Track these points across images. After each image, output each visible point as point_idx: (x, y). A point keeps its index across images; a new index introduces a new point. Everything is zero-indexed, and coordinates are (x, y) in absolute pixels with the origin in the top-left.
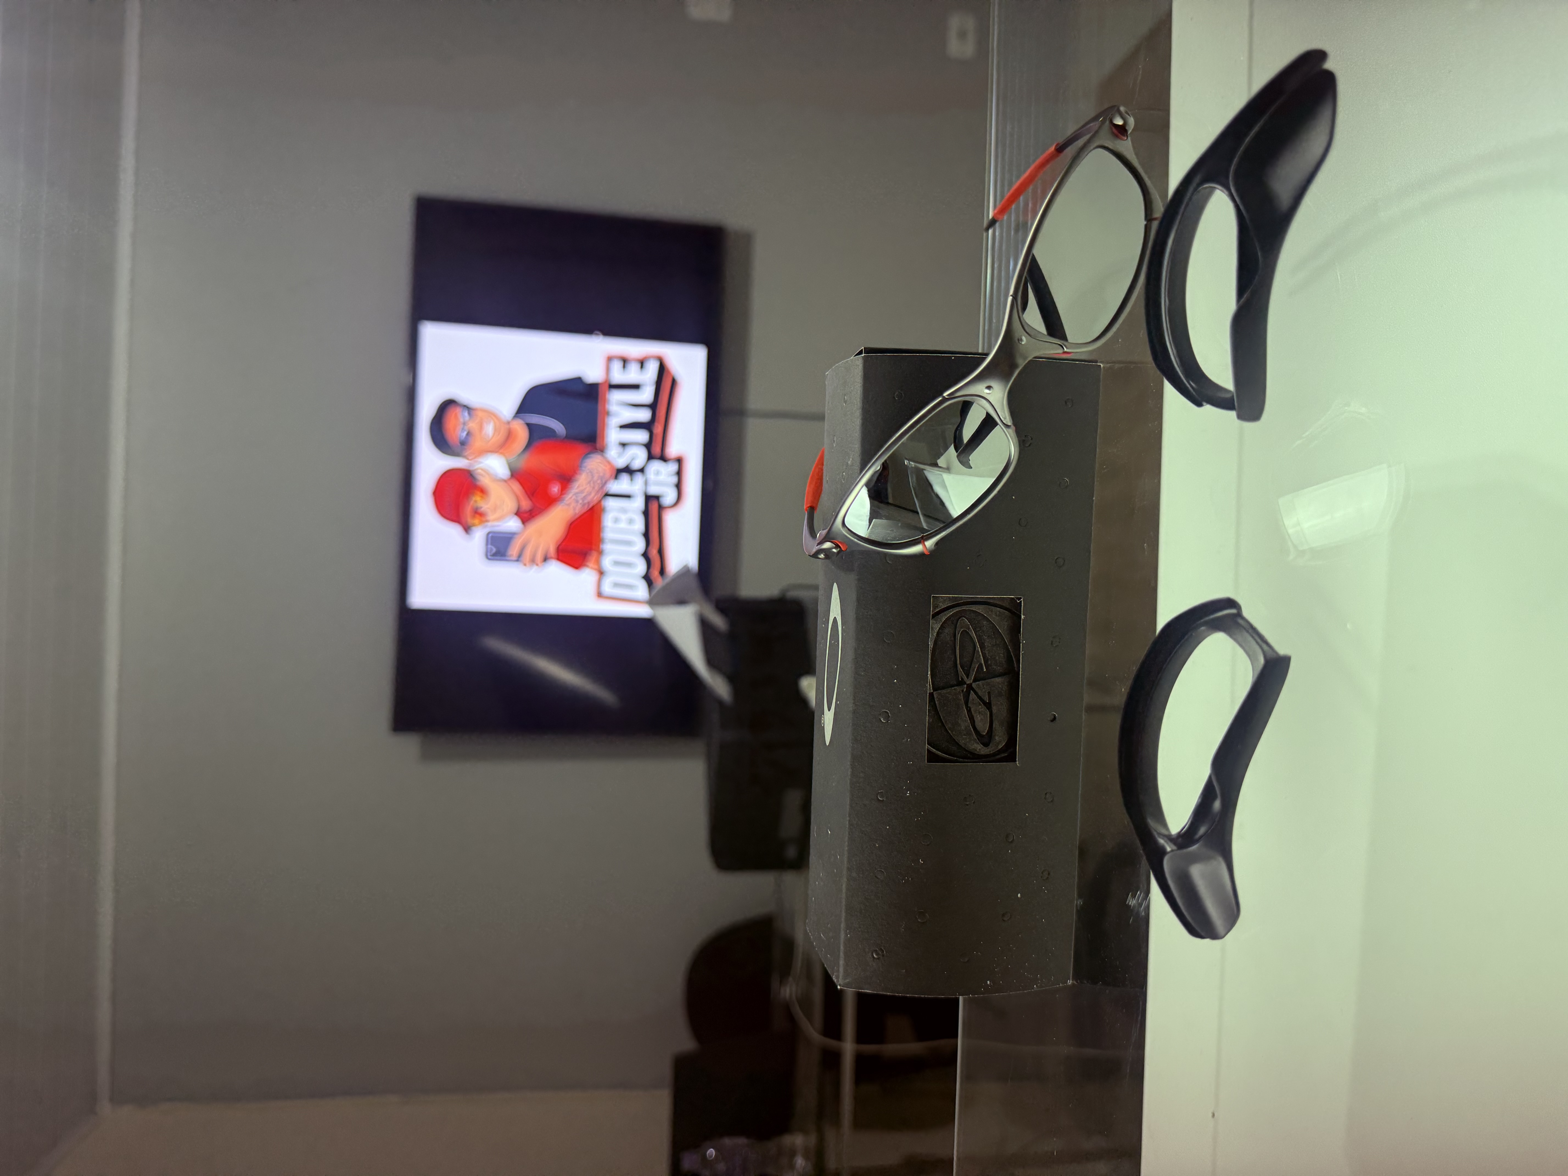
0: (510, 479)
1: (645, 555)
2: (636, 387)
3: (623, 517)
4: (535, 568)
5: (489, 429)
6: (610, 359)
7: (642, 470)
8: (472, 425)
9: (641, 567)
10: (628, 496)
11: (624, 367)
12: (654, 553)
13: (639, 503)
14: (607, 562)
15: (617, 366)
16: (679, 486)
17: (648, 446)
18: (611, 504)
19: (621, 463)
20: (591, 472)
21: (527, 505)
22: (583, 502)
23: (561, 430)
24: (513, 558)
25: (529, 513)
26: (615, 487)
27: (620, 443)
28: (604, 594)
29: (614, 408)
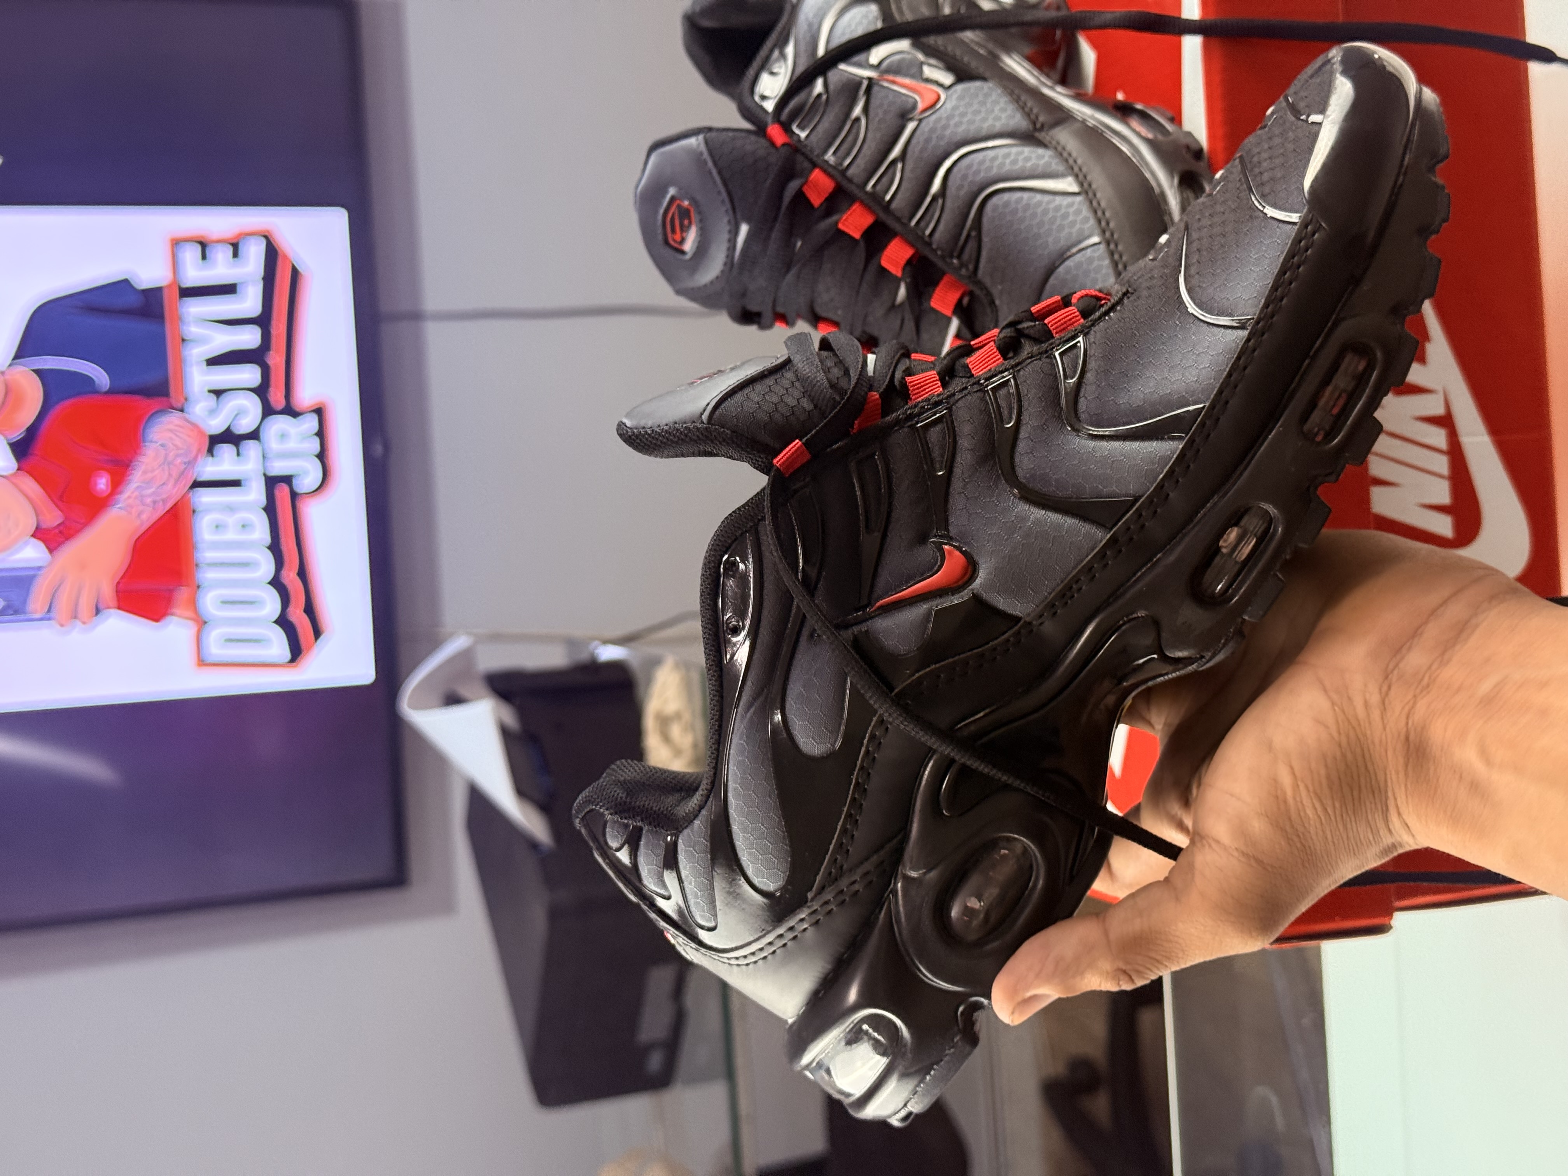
0: (18, 471)
1: (276, 583)
2: (229, 289)
3: (231, 520)
6: (176, 243)
7: (254, 435)
9: (272, 604)
10: (235, 483)
11: (204, 257)
12: (290, 577)
13: (256, 493)
14: (209, 601)
15: (190, 255)
16: (322, 456)
17: (261, 391)
18: (205, 498)
19: (216, 426)
20: (162, 445)
21: (53, 518)
22: (154, 502)
23: (101, 377)
24: (37, 616)
25: (57, 531)
26: (210, 469)
27: (210, 391)
28: (210, 660)
29: (192, 330)
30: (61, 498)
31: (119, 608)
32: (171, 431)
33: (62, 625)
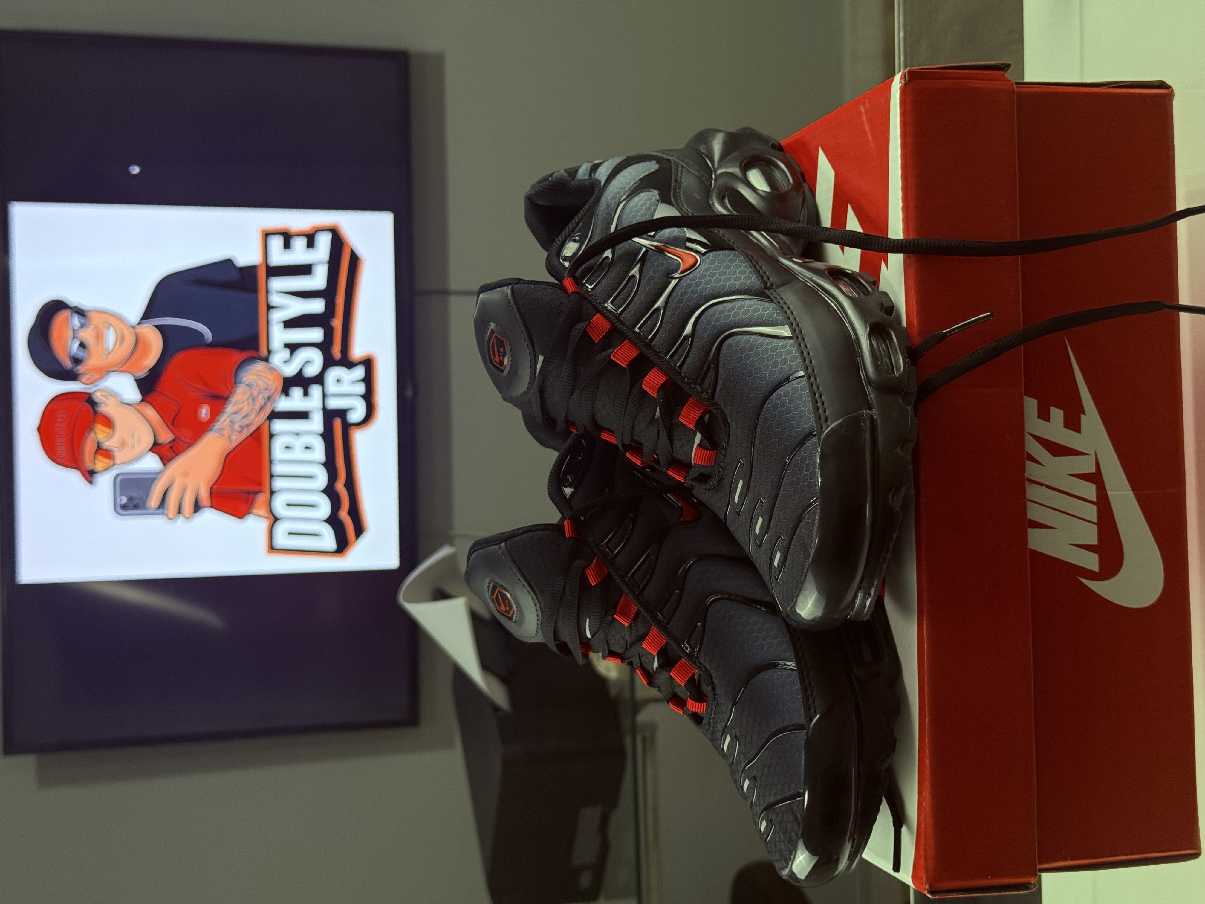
0: (142, 401)
1: (330, 491)
2: (305, 270)
3: (299, 443)
4: (181, 519)
5: (111, 338)
6: (267, 235)
7: (319, 379)
8: (87, 335)
9: (325, 508)
10: (303, 415)
11: (287, 245)
12: (340, 486)
13: (317, 423)
14: (279, 504)
15: (277, 243)
16: (368, 397)
17: (325, 347)
18: (279, 425)
19: (290, 371)
20: (249, 385)
21: (166, 437)
22: (242, 428)
23: (208, 334)
24: (152, 511)
25: (168, 446)
26: (284, 404)
27: (287, 346)
28: (277, 547)
29: (275, 299)
30: (173, 422)
31: (211, 507)
32: (257, 375)
33: (170, 519)
